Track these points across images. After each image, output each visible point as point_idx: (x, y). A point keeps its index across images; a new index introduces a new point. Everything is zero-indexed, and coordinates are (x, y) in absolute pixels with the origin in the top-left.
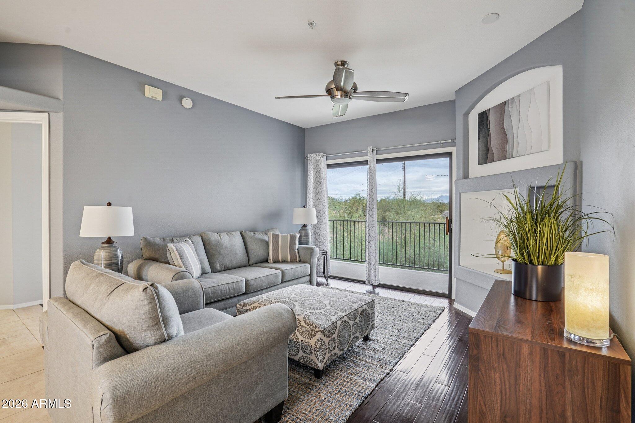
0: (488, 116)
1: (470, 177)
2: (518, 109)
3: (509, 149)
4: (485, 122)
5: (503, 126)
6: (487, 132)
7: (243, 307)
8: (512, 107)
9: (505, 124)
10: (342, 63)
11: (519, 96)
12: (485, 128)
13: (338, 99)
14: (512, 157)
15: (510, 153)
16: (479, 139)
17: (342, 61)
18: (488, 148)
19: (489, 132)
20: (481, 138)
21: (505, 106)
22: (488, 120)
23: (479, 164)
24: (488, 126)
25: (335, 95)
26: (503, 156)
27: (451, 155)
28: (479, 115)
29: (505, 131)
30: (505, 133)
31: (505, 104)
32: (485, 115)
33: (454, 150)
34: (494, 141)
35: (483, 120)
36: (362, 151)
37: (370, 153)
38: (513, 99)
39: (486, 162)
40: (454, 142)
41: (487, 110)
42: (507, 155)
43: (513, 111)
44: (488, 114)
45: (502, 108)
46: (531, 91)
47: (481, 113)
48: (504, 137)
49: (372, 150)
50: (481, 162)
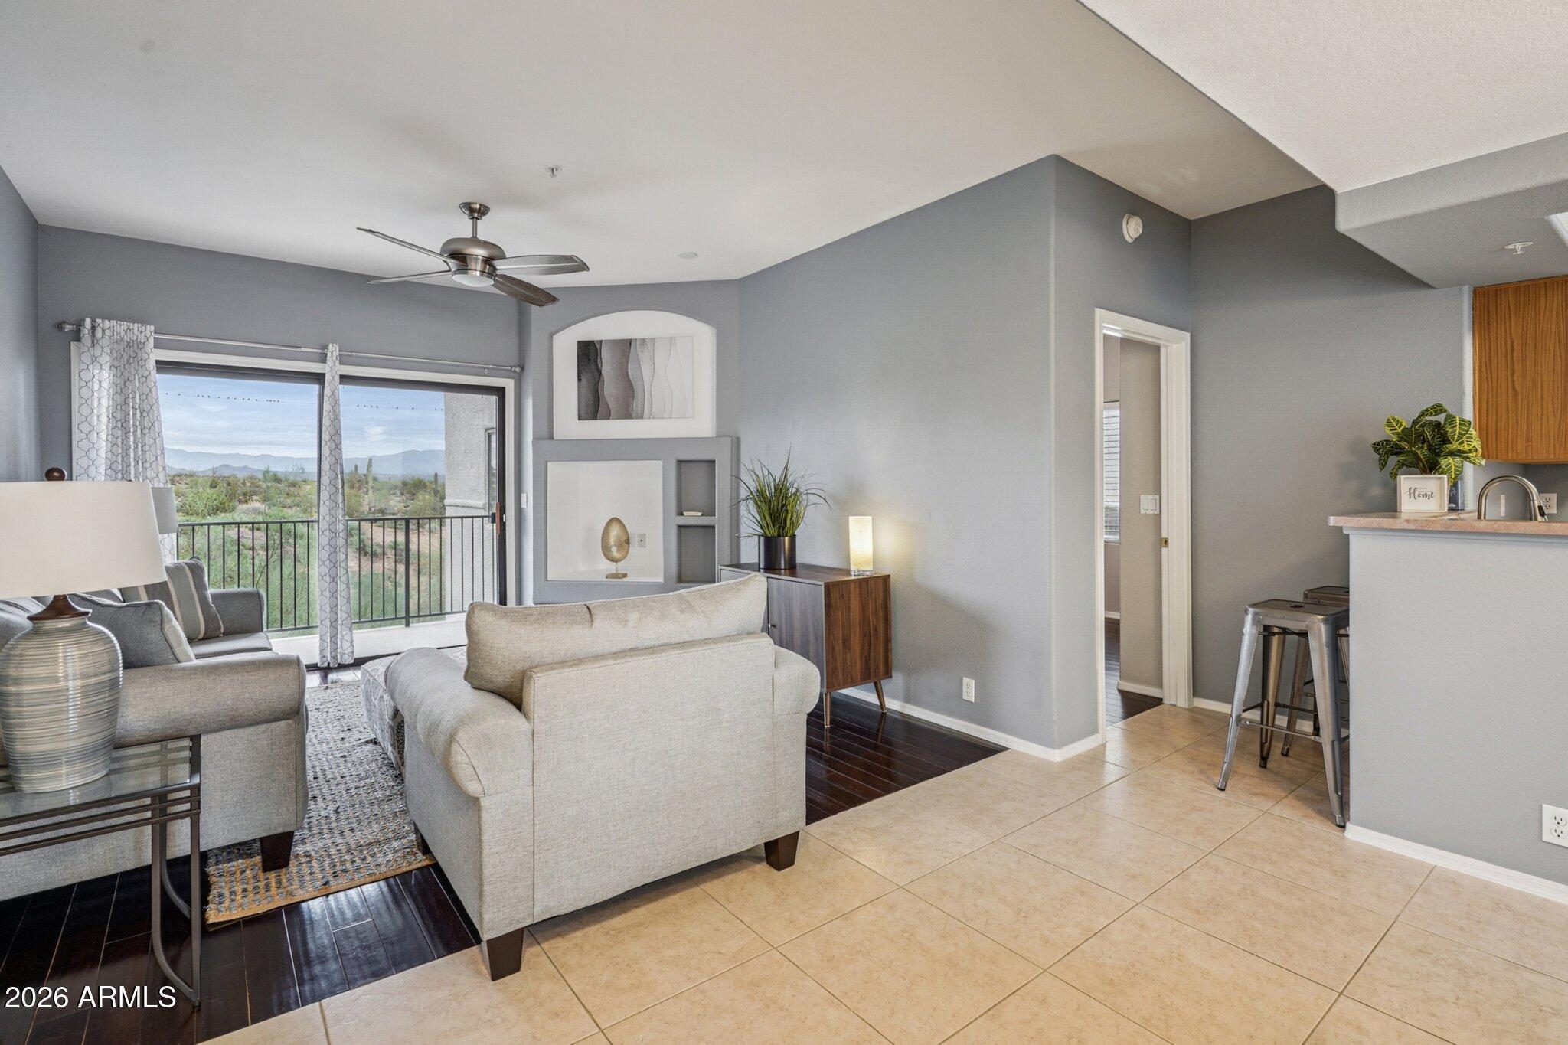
0: (599, 351)
1: (555, 438)
2: (652, 356)
3: (637, 407)
4: (592, 357)
5: (627, 372)
6: (596, 373)
8: (643, 352)
9: (631, 371)
10: (480, 209)
11: (653, 340)
12: (593, 367)
13: (475, 276)
14: (641, 417)
15: (639, 412)
16: (579, 380)
17: (481, 205)
18: (599, 398)
19: (600, 373)
20: (583, 380)
21: (631, 345)
22: (599, 357)
23: (579, 419)
24: (600, 365)
25: (469, 268)
26: (627, 414)
27: (500, 392)
28: (579, 343)
29: (629, 381)
30: (631, 383)
31: (630, 343)
32: (592, 347)
33: (509, 385)
34: (610, 390)
35: (588, 353)
36: (303, 349)
37: (334, 358)
38: (644, 340)
39: (595, 417)
40: (515, 371)
41: (597, 341)
42: (633, 415)
43: (644, 357)
44: (598, 347)
45: (625, 347)
46: (671, 340)
47: (584, 342)
48: (629, 389)
49: (337, 353)
50: (583, 415)
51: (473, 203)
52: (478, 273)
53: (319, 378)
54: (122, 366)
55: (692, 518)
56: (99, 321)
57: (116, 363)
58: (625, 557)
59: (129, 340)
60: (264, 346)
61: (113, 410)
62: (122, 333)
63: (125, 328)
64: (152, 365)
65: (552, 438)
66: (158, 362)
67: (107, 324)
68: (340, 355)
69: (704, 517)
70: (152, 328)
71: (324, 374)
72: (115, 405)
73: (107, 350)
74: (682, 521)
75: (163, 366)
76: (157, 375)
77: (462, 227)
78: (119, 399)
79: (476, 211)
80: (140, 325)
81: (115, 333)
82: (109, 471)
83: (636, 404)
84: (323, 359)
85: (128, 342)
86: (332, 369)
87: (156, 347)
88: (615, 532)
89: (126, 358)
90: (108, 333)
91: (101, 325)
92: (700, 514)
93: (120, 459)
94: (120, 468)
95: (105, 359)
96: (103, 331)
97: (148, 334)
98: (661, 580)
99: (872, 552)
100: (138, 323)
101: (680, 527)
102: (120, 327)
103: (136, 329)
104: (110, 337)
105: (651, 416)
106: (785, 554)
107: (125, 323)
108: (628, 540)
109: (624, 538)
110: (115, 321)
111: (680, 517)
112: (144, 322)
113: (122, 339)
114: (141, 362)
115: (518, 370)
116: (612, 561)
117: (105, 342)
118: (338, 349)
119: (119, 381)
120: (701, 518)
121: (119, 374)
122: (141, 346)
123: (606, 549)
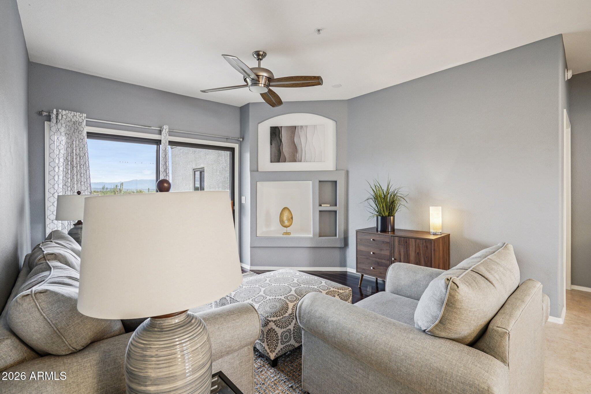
0: (281, 131)
2: (306, 133)
3: (299, 156)
4: (277, 134)
5: (294, 141)
6: (279, 141)
7: (282, 315)
8: (301, 132)
9: (296, 140)
11: (306, 126)
12: (278, 138)
14: (301, 161)
15: (300, 159)
16: (271, 144)
18: (280, 152)
19: (281, 141)
20: (273, 144)
21: (296, 129)
22: (280, 134)
23: (271, 162)
24: (281, 137)
26: (294, 160)
27: (232, 150)
28: (271, 127)
29: (295, 144)
30: (296, 146)
31: (296, 128)
32: (277, 130)
33: (236, 146)
34: (286, 149)
35: (275, 132)
36: (152, 128)
37: (166, 132)
38: (302, 127)
39: (279, 161)
40: (240, 140)
41: (280, 127)
42: (297, 160)
43: (302, 134)
44: (280, 129)
45: (293, 129)
46: (315, 127)
47: (273, 127)
48: (295, 149)
49: (167, 130)
50: (273, 161)
51: (259, 51)
52: (263, 85)
53: (158, 142)
54: (71, 134)
55: (326, 207)
56: (60, 111)
57: (68, 132)
58: (291, 225)
59: (74, 121)
60: (135, 126)
61: (66, 155)
62: (71, 117)
63: (73, 114)
64: (85, 134)
65: (258, 171)
66: (88, 133)
67: (64, 112)
68: (169, 131)
69: (331, 207)
70: (85, 115)
71: (161, 140)
72: (67, 153)
73: (64, 125)
74: (321, 209)
75: (90, 135)
76: (88, 140)
77: (253, 63)
78: (69, 150)
79: (260, 56)
80: (80, 113)
81: (68, 117)
82: (64, 186)
83: (298, 155)
84: (160, 132)
85: (74, 122)
86: (165, 138)
87: (87, 125)
88: (286, 214)
89: (73, 129)
90: (64, 117)
91: (61, 113)
92: (329, 205)
93: (69, 180)
94: (69, 185)
95: (63, 130)
96: (62, 116)
97: (83, 118)
98: (311, 236)
99: (441, 223)
100: (79, 112)
101: (320, 211)
102: (70, 114)
103: (78, 116)
104: (65, 119)
105: (305, 161)
106: (391, 224)
107: (73, 112)
108: (292, 217)
109: (290, 217)
110: (68, 111)
111: (320, 207)
112: (82, 112)
113: (71, 120)
114: (80, 132)
115: (241, 140)
116: (285, 227)
117: (62, 121)
118: (168, 128)
119: (69, 141)
120: (329, 207)
121: (70, 137)
122: (80, 123)
123: (282, 222)
